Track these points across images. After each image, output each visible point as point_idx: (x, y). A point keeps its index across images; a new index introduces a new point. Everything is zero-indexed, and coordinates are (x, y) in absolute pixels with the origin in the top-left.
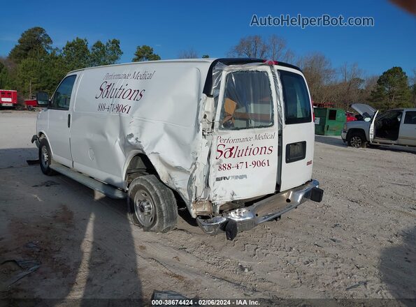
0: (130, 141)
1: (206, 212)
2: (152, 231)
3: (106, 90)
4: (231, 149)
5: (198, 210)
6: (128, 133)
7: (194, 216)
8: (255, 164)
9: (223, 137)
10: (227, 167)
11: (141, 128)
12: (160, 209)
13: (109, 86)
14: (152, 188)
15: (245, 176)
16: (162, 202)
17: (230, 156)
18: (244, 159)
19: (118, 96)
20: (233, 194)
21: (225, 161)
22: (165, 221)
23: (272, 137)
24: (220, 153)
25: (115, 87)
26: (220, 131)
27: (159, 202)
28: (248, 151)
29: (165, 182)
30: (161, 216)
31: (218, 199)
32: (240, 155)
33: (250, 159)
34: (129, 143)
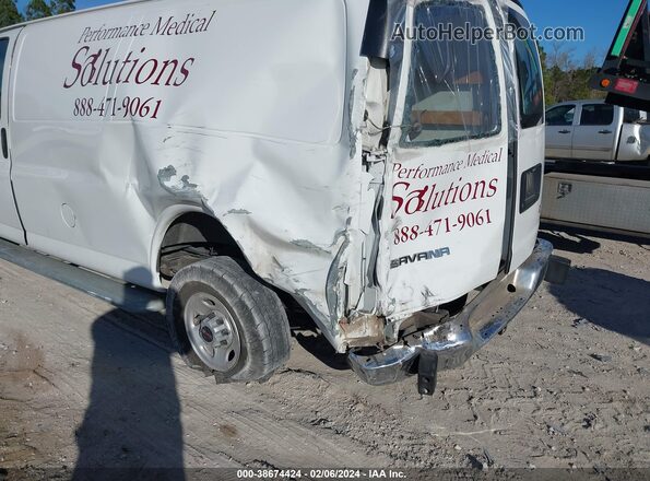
0: (167, 184)
1: (368, 338)
2: (234, 381)
3: (89, 67)
4: (422, 193)
5: (349, 336)
6: (160, 164)
7: (341, 350)
8: (464, 220)
9: (406, 165)
10: (409, 233)
11: (195, 154)
12: (255, 335)
13: (96, 57)
14: (231, 290)
15: (447, 251)
16: (257, 321)
17: (418, 209)
18: (442, 212)
19: (123, 78)
20: (427, 294)
21: (407, 221)
22: (266, 359)
23: (497, 158)
24: (397, 203)
25: (112, 57)
26: (401, 151)
27: (250, 320)
28: (452, 192)
29: (263, 275)
30: (258, 350)
31: (398, 308)
32: (436, 205)
33: (453, 211)
34: (167, 189)
